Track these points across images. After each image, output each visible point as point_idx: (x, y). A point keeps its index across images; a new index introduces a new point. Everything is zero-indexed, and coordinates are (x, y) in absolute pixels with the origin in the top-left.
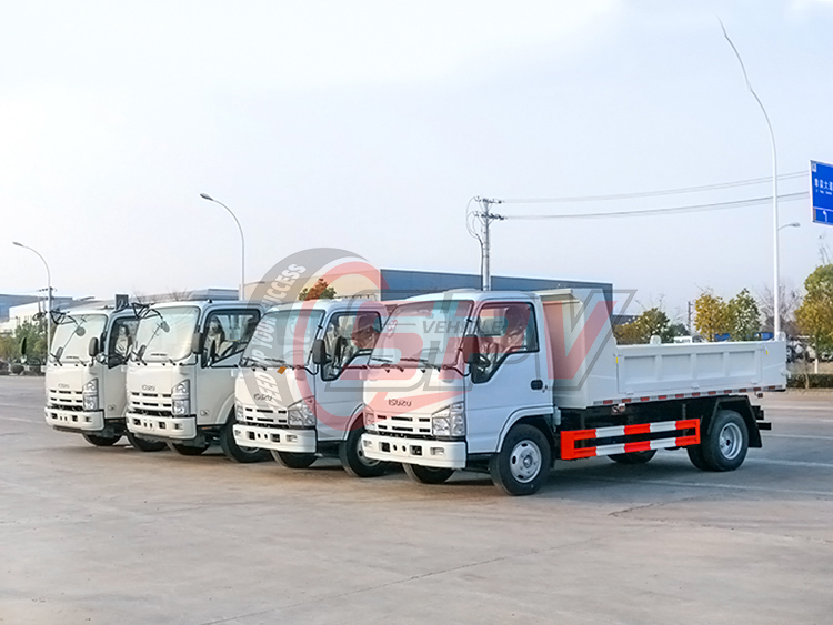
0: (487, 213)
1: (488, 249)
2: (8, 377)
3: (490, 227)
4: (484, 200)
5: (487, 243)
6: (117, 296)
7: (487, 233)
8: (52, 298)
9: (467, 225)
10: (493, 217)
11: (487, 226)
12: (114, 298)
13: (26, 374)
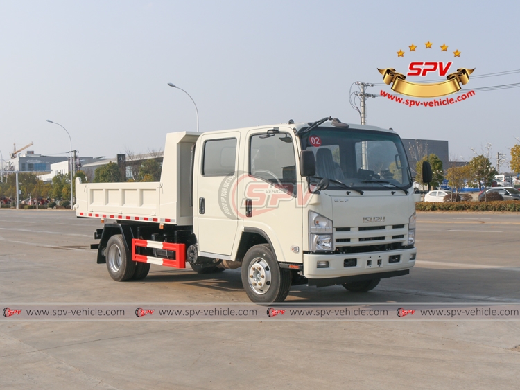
0: (364, 93)
1: (365, 118)
2: (45, 210)
3: (366, 102)
4: (362, 84)
5: (364, 113)
6: (118, 155)
7: (364, 107)
8: (76, 157)
9: (351, 102)
10: (367, 95)
11: (364, 102)
12: (116, 157)
13: (57, 208)
